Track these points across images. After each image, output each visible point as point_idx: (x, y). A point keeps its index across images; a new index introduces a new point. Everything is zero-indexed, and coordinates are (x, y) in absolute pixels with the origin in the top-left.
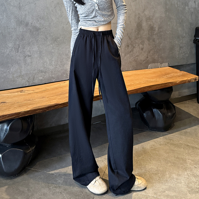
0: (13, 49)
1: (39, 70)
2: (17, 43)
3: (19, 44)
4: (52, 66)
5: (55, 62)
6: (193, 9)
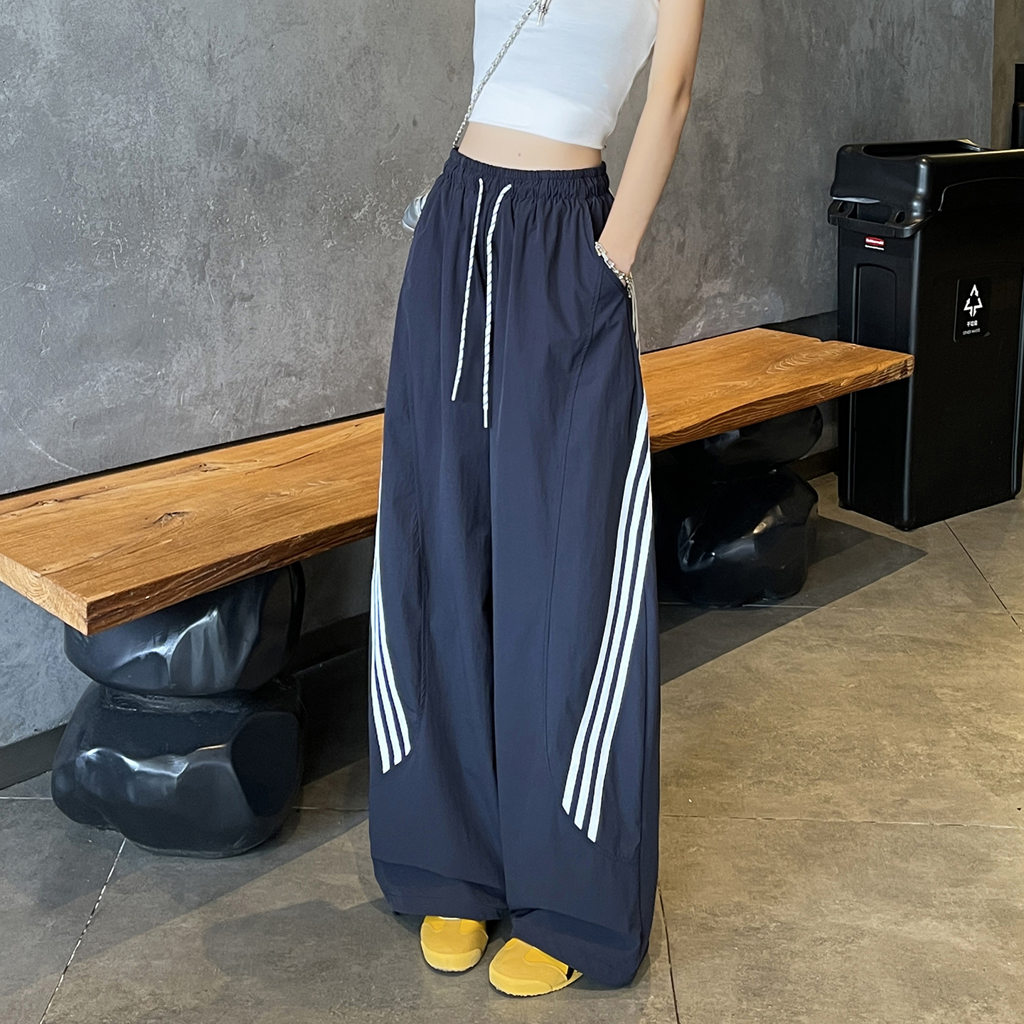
0: (185, 267)
1: (280, 364)
2: (201, 237)
3: (206, 242)
4: (324, 344)
5: (335, 326)
6: (864, 55)
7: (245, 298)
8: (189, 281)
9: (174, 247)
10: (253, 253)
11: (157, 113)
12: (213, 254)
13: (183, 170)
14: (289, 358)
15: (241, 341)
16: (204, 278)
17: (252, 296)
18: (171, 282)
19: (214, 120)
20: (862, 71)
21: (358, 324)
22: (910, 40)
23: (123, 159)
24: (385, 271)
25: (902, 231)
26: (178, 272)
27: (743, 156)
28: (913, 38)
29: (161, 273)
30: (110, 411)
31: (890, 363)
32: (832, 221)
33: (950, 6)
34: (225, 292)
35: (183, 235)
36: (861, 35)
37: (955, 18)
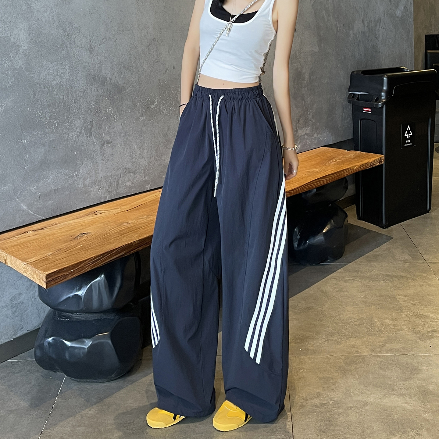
0: (83, 131)
1: (125, 168)
2: (89, 119)
3: (92, 121)
4: (143, 160)
5: (147, 152)
6: (360, 34)
7: (108, 142)
8: (85, 136)
9: (78, 123)
10: (111, 124)
11: (70, 69)
12: (95, 125)
13: (82, 92)
14: (129, 165)
15: (108, 160)
16: (91, 135)
17: (112, 142)
18: (78, 137)
19: (93, 71)
20: (360, 42)
21: (156, 151)
22: (379, 27)
23: (56, 88)
24: (166, 129)
25: (378, 105)
26: (80, 133)
27: (312, 77)
28: (381, 27)
29: (73, 134)
30: (55, 190)
31: (374, 159)
32: (349, 102)
33: (395, 13)
34: (100, 140)
35: (82, 118)
36: (358, 26)
37: (397, 18)
